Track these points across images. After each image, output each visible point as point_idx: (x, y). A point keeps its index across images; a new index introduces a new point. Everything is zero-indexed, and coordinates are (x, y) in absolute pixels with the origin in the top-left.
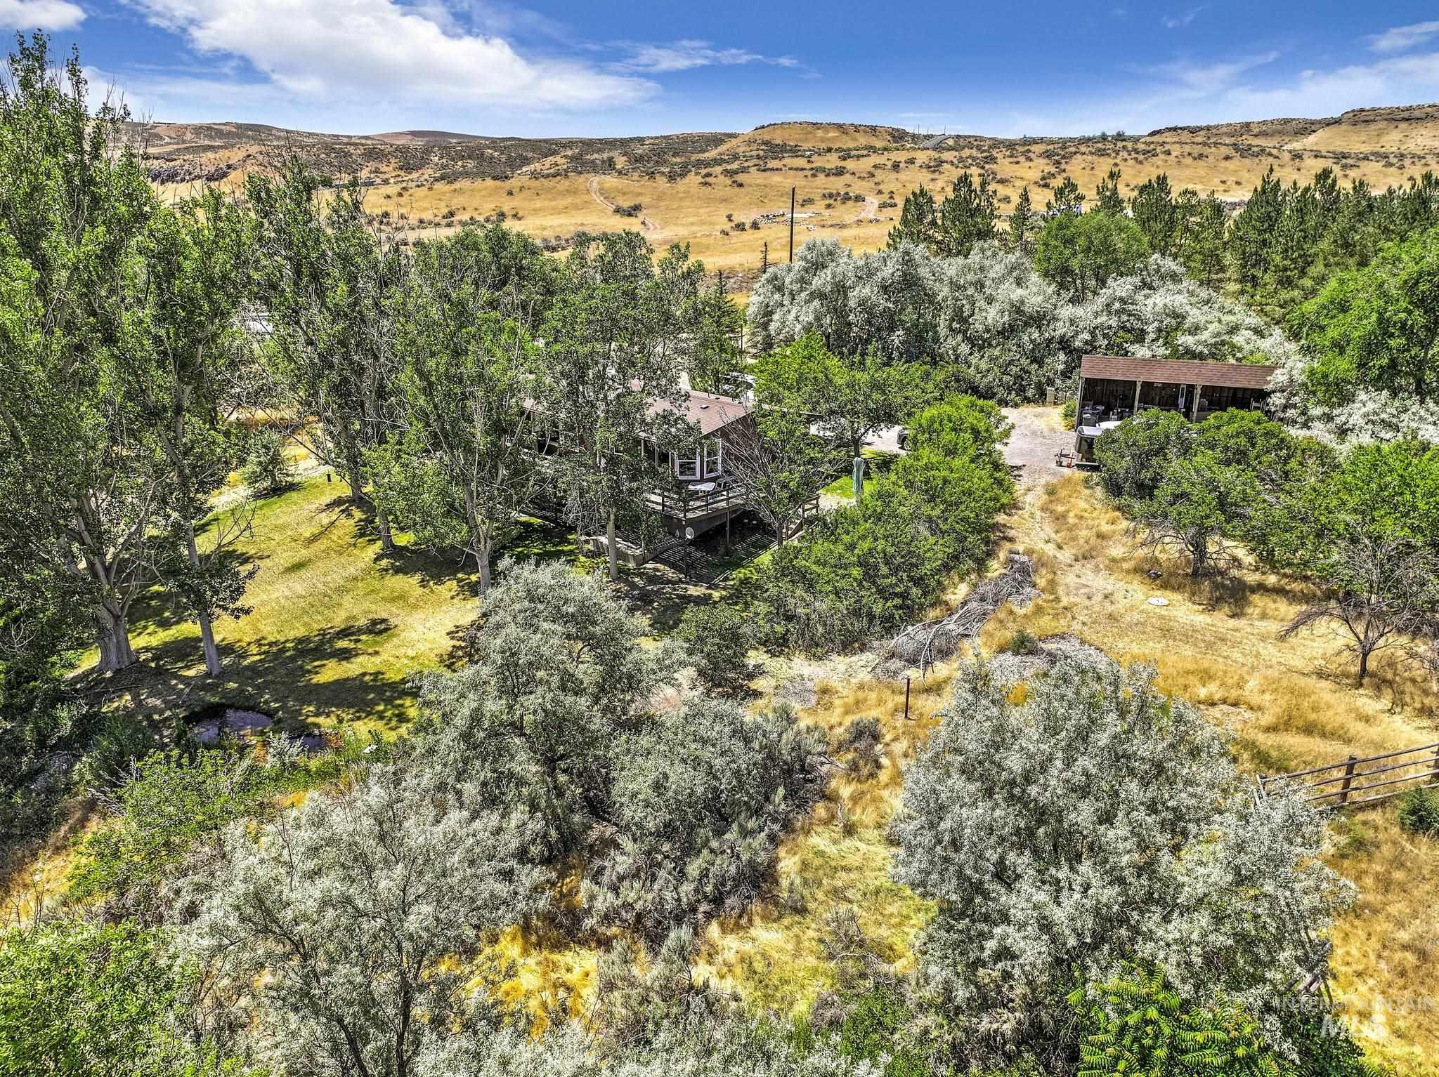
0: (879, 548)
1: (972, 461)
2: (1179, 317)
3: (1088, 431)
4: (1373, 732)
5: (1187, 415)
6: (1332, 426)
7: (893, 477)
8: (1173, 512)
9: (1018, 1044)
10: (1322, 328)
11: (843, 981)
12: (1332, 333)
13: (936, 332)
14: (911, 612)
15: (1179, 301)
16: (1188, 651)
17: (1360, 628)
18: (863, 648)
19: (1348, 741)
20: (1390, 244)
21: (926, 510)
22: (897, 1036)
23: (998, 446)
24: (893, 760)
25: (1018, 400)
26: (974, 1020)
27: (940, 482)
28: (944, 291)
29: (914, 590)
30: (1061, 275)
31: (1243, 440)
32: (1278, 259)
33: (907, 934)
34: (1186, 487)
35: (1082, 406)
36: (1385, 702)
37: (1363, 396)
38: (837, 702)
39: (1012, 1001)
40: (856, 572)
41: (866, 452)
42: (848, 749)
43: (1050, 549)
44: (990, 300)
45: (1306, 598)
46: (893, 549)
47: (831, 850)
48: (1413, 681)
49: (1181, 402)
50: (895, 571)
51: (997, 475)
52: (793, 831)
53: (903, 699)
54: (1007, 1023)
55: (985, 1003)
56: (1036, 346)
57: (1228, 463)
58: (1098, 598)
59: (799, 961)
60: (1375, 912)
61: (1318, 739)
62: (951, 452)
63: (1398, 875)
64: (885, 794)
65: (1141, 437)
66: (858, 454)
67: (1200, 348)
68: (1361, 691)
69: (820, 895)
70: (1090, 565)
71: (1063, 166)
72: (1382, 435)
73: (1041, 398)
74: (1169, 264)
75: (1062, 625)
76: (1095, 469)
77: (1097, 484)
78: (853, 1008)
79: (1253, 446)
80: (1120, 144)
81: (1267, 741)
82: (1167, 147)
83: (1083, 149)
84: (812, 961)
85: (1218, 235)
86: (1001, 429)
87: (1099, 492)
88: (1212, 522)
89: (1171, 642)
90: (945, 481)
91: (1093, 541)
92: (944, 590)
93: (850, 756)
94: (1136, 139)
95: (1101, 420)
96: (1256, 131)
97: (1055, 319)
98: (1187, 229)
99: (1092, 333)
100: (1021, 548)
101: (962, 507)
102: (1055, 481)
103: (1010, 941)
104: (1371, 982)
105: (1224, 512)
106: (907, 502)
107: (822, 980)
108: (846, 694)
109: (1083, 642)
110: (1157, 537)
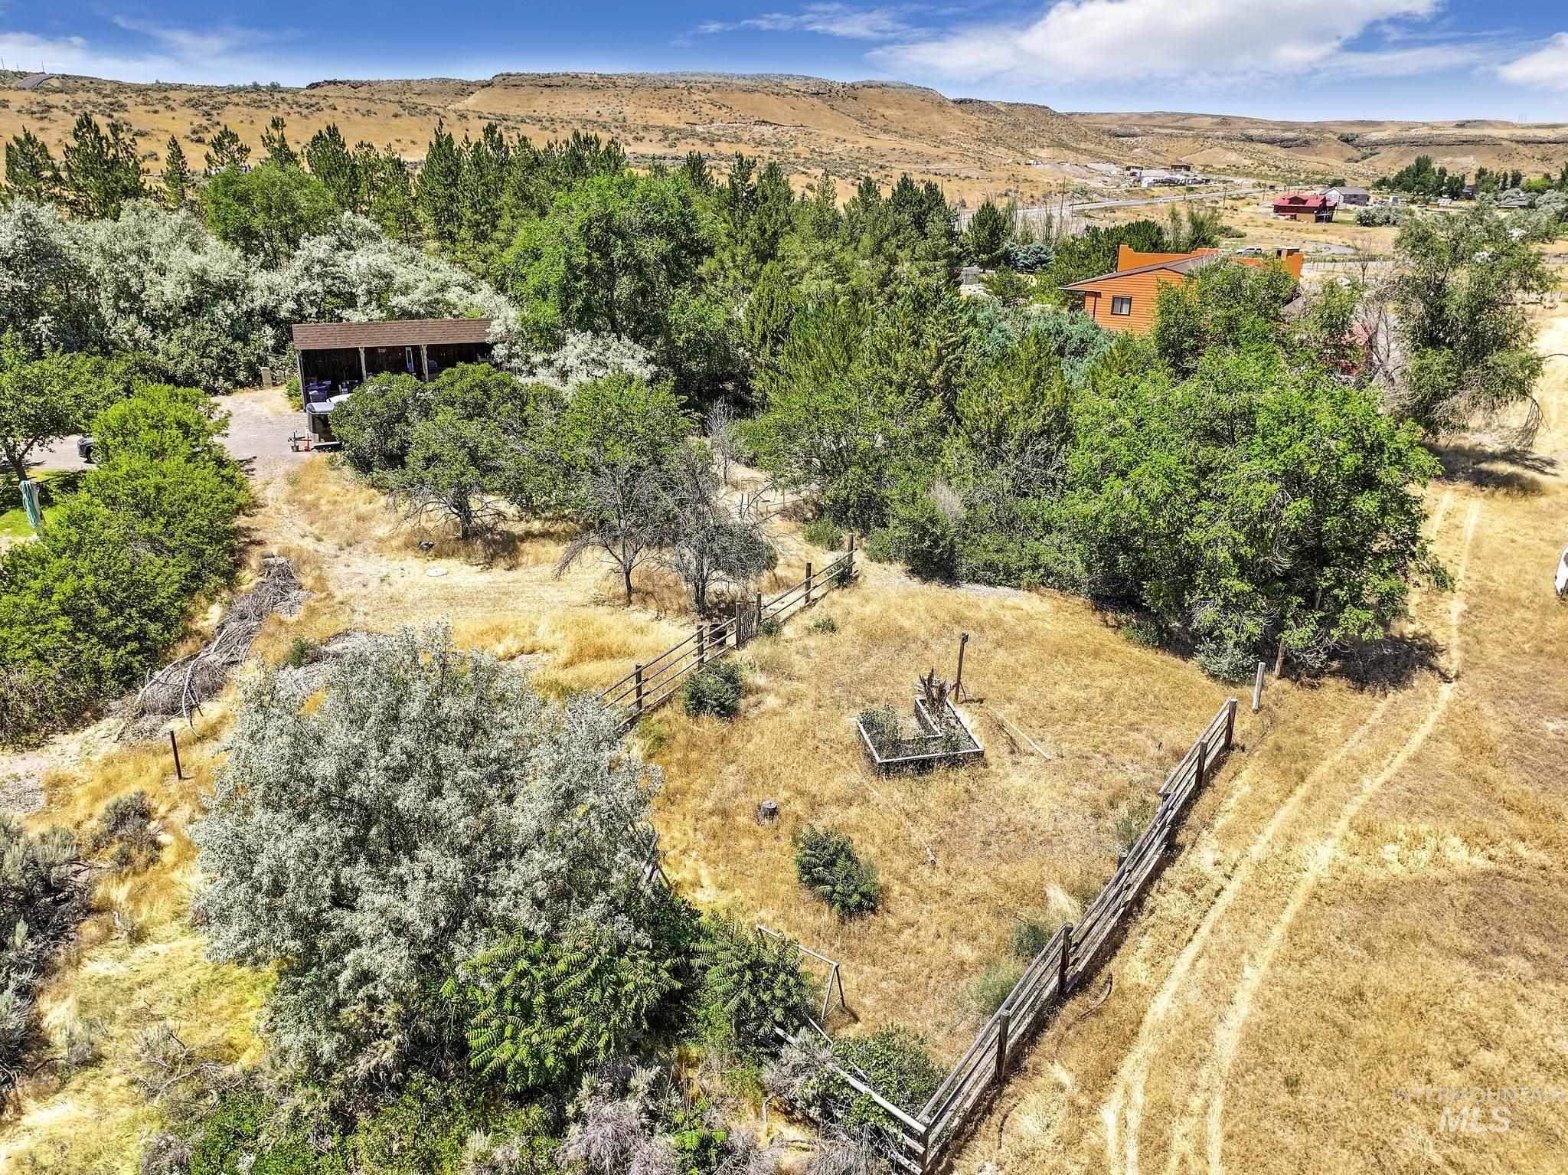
0: (88, 587)
1: (188, 461)
2: (388, 277)
3: (319, 407)
4: (649, 640)
5: (420, 375)
6: (553, 370)
7: (85, 496)
8: (429, 476)
9: (403, 1069)
10: (523, 277)
11: (175, 1114)
12: (533, 281)
13: (99, 315)
14: (154, 655)
15: (383, 261)
16: (477, 613)
17: (618, 551)
18: (98, 715)
19: (632, 655)
20: (561, 194)
21: (142, 527)
22: (262, 1137)
23: (217, 439)
24: (176, 833)
25: (228, 385)
26: (350, 1069)
27: (152, 491)
28: (96, 264)
29: (152, 627)
30: (245, 238)
31: (478, 393)
32: (469, 214)
33: (247, 1020)
34: (435, 448)
35: (306, 383)
36: (652, 612)
37: (571, 339)
38: (78, 791)
39: (386, 1026)
40: (63, 623)
41: (36, 475)
42: (110, 843)
43: (309, 544)
44: (162, 271)
45: (570, 536)
46: (109, 583)
47: (119, 970)
48: (668, 587)
49: (411, 366)
50: (119, 609)
51: (224, 472)
52: (55, 971)
53: (170, 758)
54: (386, 1052)
55: (356, 1044)
56: (235, 322)
57: (470, 418)
58: (374, 583)
59: (109, 1122)
60: (684, 794)
61: (609, 662)
62: (158, 453)
63: (694, 755)
64: (176, 875)
65: (378, 405)
66: (23, 477)
67: (416, 308)
68: (632, 607)
69: (116, 1030)
70: (357, 551)
71: (216, 118)
72: (596, 373)
73: (255, 380)
74: (364, 222)
75: (343, 622)
76: (337, 448)
77: (343, 464)
78: (198, 1136)
79: (489, 398)
80: (277, 96)
81: (566, 677)
82: (331, 101)
83: (234, 98)
84: (126, 1112)
85: (405, 191)
86: (216, 419)
87: (348, 471)
88: (467, 479)
89: (458, 609)
90: (159, 489)
91: (354, 524)
92: (191, 618)
93: (114, 849)
94: (295, 92)
95: (331, 395)
96: (418, 90)
97: (249, 288)
98: (374, 187)
99: (297, 300)
100: (275, 551)
101: (190, 515)
102: (295, 468)
103: (366, 961)
104: (694, 854)
105: (478, 467)
106: (112, 524)
107: (146, 1128)
108: (88, 776)
109: (369, 633)
110: (419, 505)
